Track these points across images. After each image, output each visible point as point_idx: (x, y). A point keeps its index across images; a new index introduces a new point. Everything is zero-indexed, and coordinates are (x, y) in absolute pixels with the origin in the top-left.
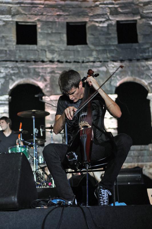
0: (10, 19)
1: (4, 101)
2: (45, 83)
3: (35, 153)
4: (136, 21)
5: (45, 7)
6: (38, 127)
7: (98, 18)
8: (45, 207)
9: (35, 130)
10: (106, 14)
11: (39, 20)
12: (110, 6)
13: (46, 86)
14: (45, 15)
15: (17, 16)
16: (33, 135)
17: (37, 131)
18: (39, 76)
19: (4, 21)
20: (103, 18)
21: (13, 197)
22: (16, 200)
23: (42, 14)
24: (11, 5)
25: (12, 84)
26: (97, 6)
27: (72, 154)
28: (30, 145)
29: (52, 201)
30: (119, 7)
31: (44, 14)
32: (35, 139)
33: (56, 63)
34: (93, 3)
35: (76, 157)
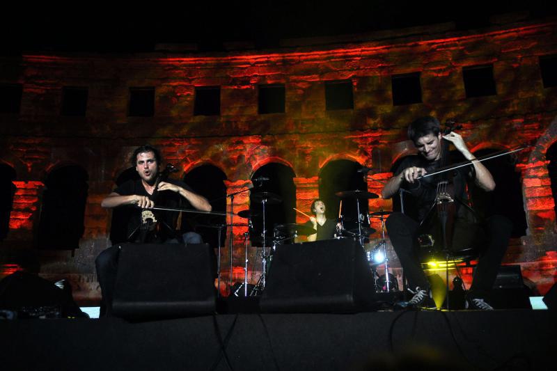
0: (318, 80)
1: (313, 183)
2: (366, 158)
4: (492, 64)
5: (362, 59)
7: (436, 66)
8: (390, 311)
9: (360, 216)
10: (447, 60)
11: (354, 77)
12: (452, 48)
13: (367, 161)
14: (362, 69)
15: (326, 75)
16: (358, 222)
17: (362, 217)
18: (358, 148)
19: (310, 83)
20: (442, 65)
21: (348, 296)
22: (352, 299)
23: (359, 68)
24: (318, 62)
25: (322, 162)
26: (433, 50)
27: (427, 237)
30: (464, 49)
31: (361, 67)
32: (361, 227)
33: (380, 130)
34: (427, 47)
35: (433, 241)
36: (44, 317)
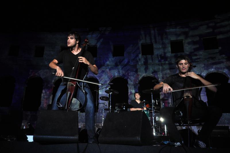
3: (154, 115)
6: (155, 99)
8: (159, 145)
9: (153, 101)
15: (142, 40)
16: (152, 104)
17: (154, 101)
21: (138, 137)
22: (140, 139)
23: (156, 38)
28: (150, 110)
29: (164, 142)
32: (153, 106)
35: (182, 114)
36: (9, 140)
